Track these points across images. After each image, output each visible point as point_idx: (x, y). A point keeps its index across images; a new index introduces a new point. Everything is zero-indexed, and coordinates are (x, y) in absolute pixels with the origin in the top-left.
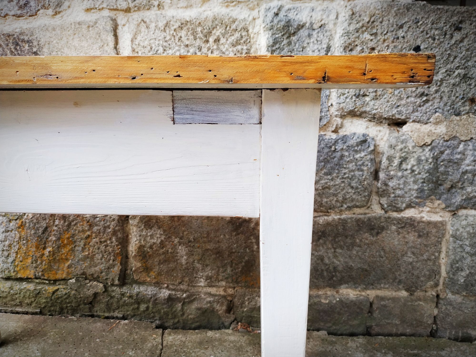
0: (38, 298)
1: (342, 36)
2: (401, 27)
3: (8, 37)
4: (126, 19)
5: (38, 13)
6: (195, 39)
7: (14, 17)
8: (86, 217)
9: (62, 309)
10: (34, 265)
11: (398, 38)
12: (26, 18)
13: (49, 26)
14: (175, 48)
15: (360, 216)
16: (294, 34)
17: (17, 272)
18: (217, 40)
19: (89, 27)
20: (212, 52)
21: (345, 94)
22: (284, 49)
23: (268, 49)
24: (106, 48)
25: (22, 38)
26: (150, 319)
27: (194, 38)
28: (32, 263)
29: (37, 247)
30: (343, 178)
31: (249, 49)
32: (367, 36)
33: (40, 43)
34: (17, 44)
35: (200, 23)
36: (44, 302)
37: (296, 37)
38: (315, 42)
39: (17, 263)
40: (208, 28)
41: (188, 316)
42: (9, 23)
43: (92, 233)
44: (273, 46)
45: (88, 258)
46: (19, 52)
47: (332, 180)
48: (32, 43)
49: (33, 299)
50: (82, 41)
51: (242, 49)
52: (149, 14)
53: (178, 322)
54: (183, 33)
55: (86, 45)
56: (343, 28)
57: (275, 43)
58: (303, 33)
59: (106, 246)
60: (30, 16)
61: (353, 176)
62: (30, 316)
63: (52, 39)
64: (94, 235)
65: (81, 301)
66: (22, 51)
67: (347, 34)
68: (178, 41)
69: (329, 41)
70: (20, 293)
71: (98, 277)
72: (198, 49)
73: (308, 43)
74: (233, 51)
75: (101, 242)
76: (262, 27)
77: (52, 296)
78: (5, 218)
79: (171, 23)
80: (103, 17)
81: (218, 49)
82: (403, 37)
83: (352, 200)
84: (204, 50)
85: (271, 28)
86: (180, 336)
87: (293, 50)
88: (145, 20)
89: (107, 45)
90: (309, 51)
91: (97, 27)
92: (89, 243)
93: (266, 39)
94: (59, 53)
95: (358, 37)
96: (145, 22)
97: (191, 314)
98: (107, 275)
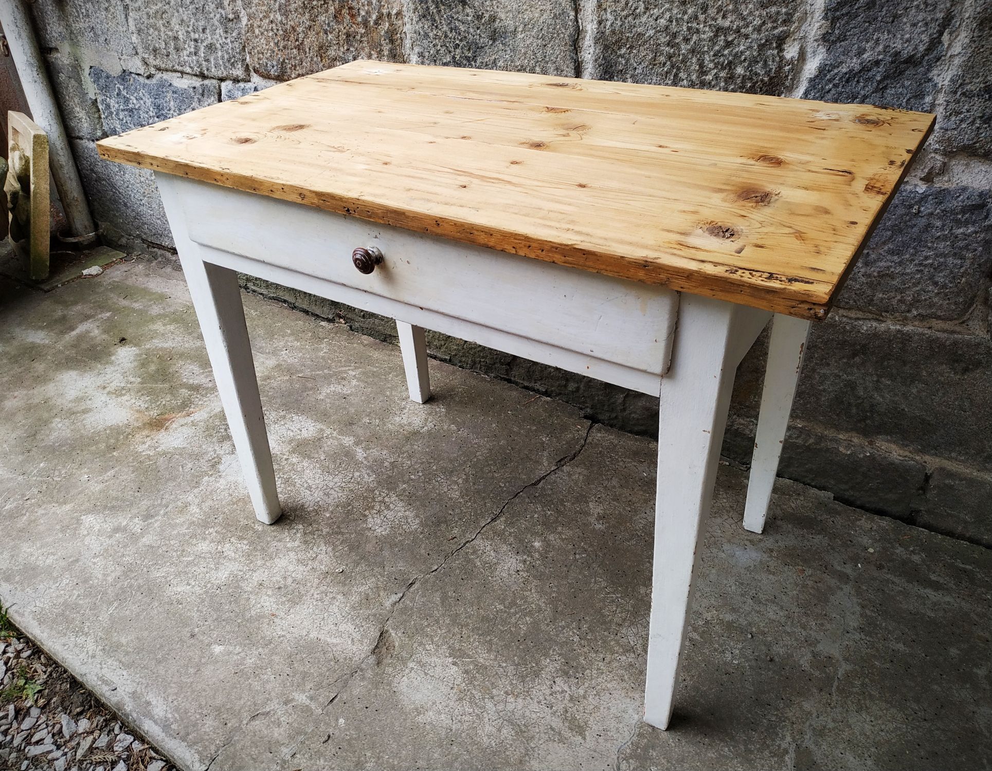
9: (474, 363)
14: (664, 6)
15: (939, 334)
20: (724, 17)
21: (961, 113)
22: (857, 16)
23: (826, 14)
26: (580, 404)
30: (921, 264)
31: (790, 14)
36: (455, 350)
38: (922, 6)
41: (630, 414)
44: (836, 10)
47: (900, 263)
49: (443, 343)
51: (778, 13)
53: (616, 417)
57: (841, 4)
61: (940, 264)
62: (439, 362)
65: (497, 359)
69: (952, 6)
72: (702, 9)
73: (906, 9)
74: (760, 16)
81: (735, 10)
83: (931, 306)
84: (712, 12)
86: (612, 437)
87: (875, 19)
90: (905, 23)
97: (635, 413)
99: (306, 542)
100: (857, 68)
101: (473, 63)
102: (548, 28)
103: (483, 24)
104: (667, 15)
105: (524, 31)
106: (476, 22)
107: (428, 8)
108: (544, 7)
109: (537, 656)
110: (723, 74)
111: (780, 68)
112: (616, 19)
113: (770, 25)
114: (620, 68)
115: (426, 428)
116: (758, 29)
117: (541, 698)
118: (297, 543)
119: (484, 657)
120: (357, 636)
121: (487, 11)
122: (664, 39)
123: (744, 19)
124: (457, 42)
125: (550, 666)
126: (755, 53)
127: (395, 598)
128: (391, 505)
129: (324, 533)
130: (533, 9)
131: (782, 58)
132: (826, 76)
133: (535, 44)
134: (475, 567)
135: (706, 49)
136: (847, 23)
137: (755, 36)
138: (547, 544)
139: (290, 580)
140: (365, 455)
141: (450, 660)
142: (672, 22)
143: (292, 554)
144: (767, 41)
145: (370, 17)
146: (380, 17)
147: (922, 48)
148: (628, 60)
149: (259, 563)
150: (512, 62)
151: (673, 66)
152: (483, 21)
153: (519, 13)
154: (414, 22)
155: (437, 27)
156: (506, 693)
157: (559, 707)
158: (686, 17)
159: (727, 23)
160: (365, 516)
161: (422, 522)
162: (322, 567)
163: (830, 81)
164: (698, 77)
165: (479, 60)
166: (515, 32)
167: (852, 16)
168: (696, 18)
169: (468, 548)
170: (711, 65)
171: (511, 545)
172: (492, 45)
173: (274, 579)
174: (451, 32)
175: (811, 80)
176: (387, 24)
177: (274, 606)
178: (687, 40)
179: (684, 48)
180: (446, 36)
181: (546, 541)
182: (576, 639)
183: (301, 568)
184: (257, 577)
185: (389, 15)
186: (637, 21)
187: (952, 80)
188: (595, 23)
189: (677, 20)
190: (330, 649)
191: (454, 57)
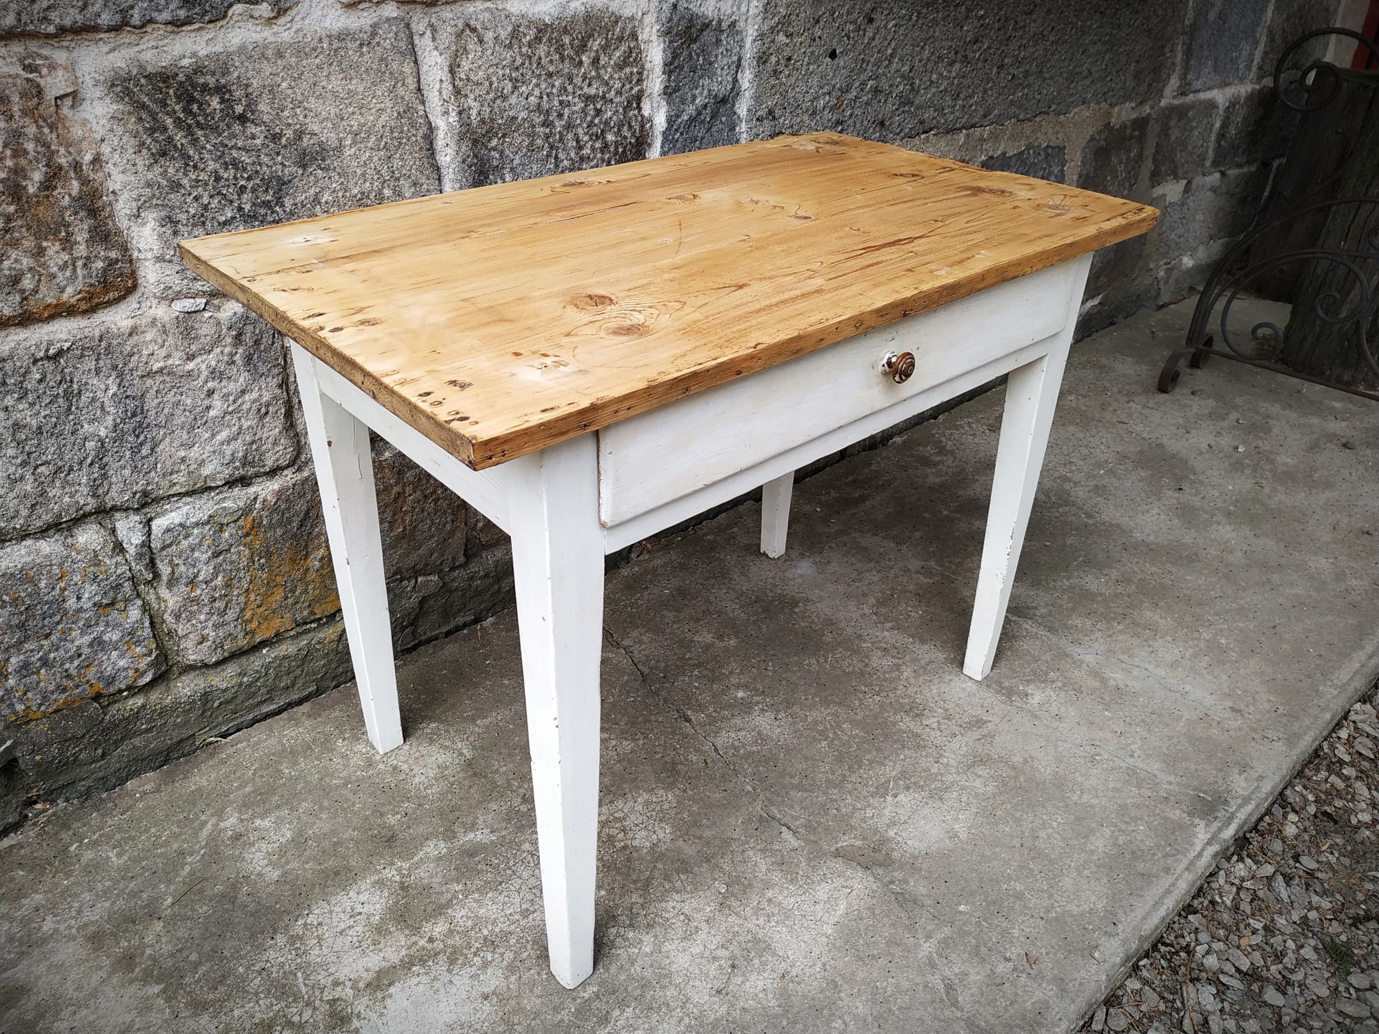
0: (306, 664)
1: (755, 40)
2: (818, 22)
3: (164, 82)
4: (427, 20)
5: (230, 13)
6: (562, 59)
7: (170, 28)
8: (386, 460)
10: (290, 601)
11: (814, 40)
12: (201, 29)
13: (266, 47)
14: (532, 81)
16: (695, 41)
17: (253, 633)
18: (596, 61)
19: (361, 45)
20: (590, 85)
23: (664, 69)
24: (401, 91)
25: (202, 81)
27: (560, 58)
28: (286, 598)
29: (293, 561)
31: (640, 73)
32: (781, 38)
33: (250, 90)
34: (192, 100)
35: (566, 27)
37: (698, 43)
38: (725, 53)
39: (248, 615)
40: (580, 37)
42: (152, 43)
43: (404, 486)
44: (671, 64)
45: (403, 538)
46: (200, 118)
48: (230, 91)
49: (297, 672)
50: (351, 79)
51: (632, 73)
52: (472, 9)
54: (542, 50)
55: (361, 89)
56: (756, 27)
57: (674, 58)
58: (708, 36)
59: (436, 501)
60: (211, 22)
63: (279, 80)
64: (408, 490)
66: (208, 115)
67: (761, 36)
68: (537, 68)
69: (740, 49)
70: (266, 674)
71: (427, 565)
72: (568, 79)
73: (716, 56)
74: (619, 78)
75: (425, 497)
76: (654, 30)
77: (337, 646)
78: (207, 528)
79: (521, 29)
80: (388, 20)
81: (598, 76)
82: (820, 38)
84: (578, 81)
85: (668, 32)
87: (697, 68)
88: (472, 23)
89: (403, 84)
90: (717, 69)
91: (378, 43)
92: (402, 508)
93: (661, 53)
94: (298, 111)
95: (773, 41)
96: (474, 30)
98: (442, 556)
99: (650, 926)
100: (694, 113)
101: (277, 208)
102: (392, 132)
103: (285, 147)
104: (537, 92)
105: (354, 143)
106: (272, 145)
107: (170, 139)
108: (383, 105)
109: (894, 730)
110: (598, 145)
111: (642, 126)
112: (482, 106)
113: (628, 86)
114: (495, 163)
115: (465, 751)
116: (619, 93)
117: (945, 739)
118: (648, 940)
119: (891, 770)
120: (839, 882)
121: (289, 125)
122: (538, 119)
123: (607, 84)
124: (243, 183)
125: (906, 723)
126: (621, 117)
127: (787, 835)
128: (617, 815)
129: (641, 901)
130: (363, 110)
131: (642, 116)
132: (672, 126)
133: (376, 158)
134: (759, 752)
135: (578, 121)
136: (679, 74)
137: (617, 100)
138: (745, 687)
139: (722, 953)
140: (486, 831)
141: (889, 798)
142: (541, 98)
143: (668, 946)
144: (628, 102)
145: (25, 178)
146: (54, 175)
147: (729, 88)
148: (502, 152)
149: (671, 992)
150: (346, 191)
151: (551, 148)
152: (284, 140)
153: (342, 119)
154: (140, 168)
155: (195, 167)
156: (936, 762)
157: (957, 730)
158: (555, 91)
159: (593, 91)
160: (625, 847)
161: (663, 788)
162: (708, 909)
163: (676, 130)
164: (577, 154)
165: (288, 202)
166: (340, 148)
167: (681, 67)
168: (566, 90)
169: (726, 753)
170: (586, 138)
171: (733, 715)
172: (303, 174)
173: (712, 973)
174: (226, 169)
175: (664, 133)
176: (75, 184)
177: (766, 975)
178: (560, 116)
179: (559, 125)
180: (218, 179)
181: (738, 687)
182: (878, 698)
183: (702, 936)
184: (701, 995)
185: (77, 166)
186: (506, 104)
187: (749, 110)
188: (454, 114)
189: (548, 96)
190: (856, 913)
191: (240, 209)
